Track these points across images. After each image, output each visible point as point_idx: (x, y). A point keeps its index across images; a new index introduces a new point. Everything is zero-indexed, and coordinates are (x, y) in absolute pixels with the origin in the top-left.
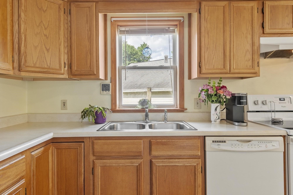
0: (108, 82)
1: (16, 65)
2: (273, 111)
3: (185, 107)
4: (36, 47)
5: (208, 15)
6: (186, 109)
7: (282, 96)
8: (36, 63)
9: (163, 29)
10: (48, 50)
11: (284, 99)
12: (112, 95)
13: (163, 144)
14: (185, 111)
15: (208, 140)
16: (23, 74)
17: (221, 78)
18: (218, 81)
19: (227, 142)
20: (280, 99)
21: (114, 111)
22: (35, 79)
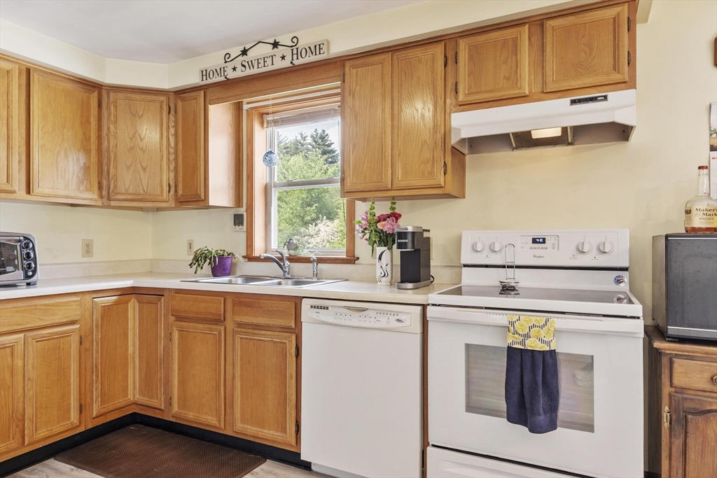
0: (242, 211)
1: (104, 193)
2: (509, 267)
3: (357, 255)
4: (128, 168)
5: (357, 85)
6: (358, 258)
7: (538, 234)
8: (128, 188)
9: (330, 110)
10: (144, 169)
11: (544, 239)
12: (247, 231)
13: (248, 305)
14: (356, 262)
15: (306, 304)
16: (113, 203)
17: (393, 198)
18: (389, 204)
19: (330, 308)
20: (534, 241)
21: (250, 258)
22: (158, 209)
